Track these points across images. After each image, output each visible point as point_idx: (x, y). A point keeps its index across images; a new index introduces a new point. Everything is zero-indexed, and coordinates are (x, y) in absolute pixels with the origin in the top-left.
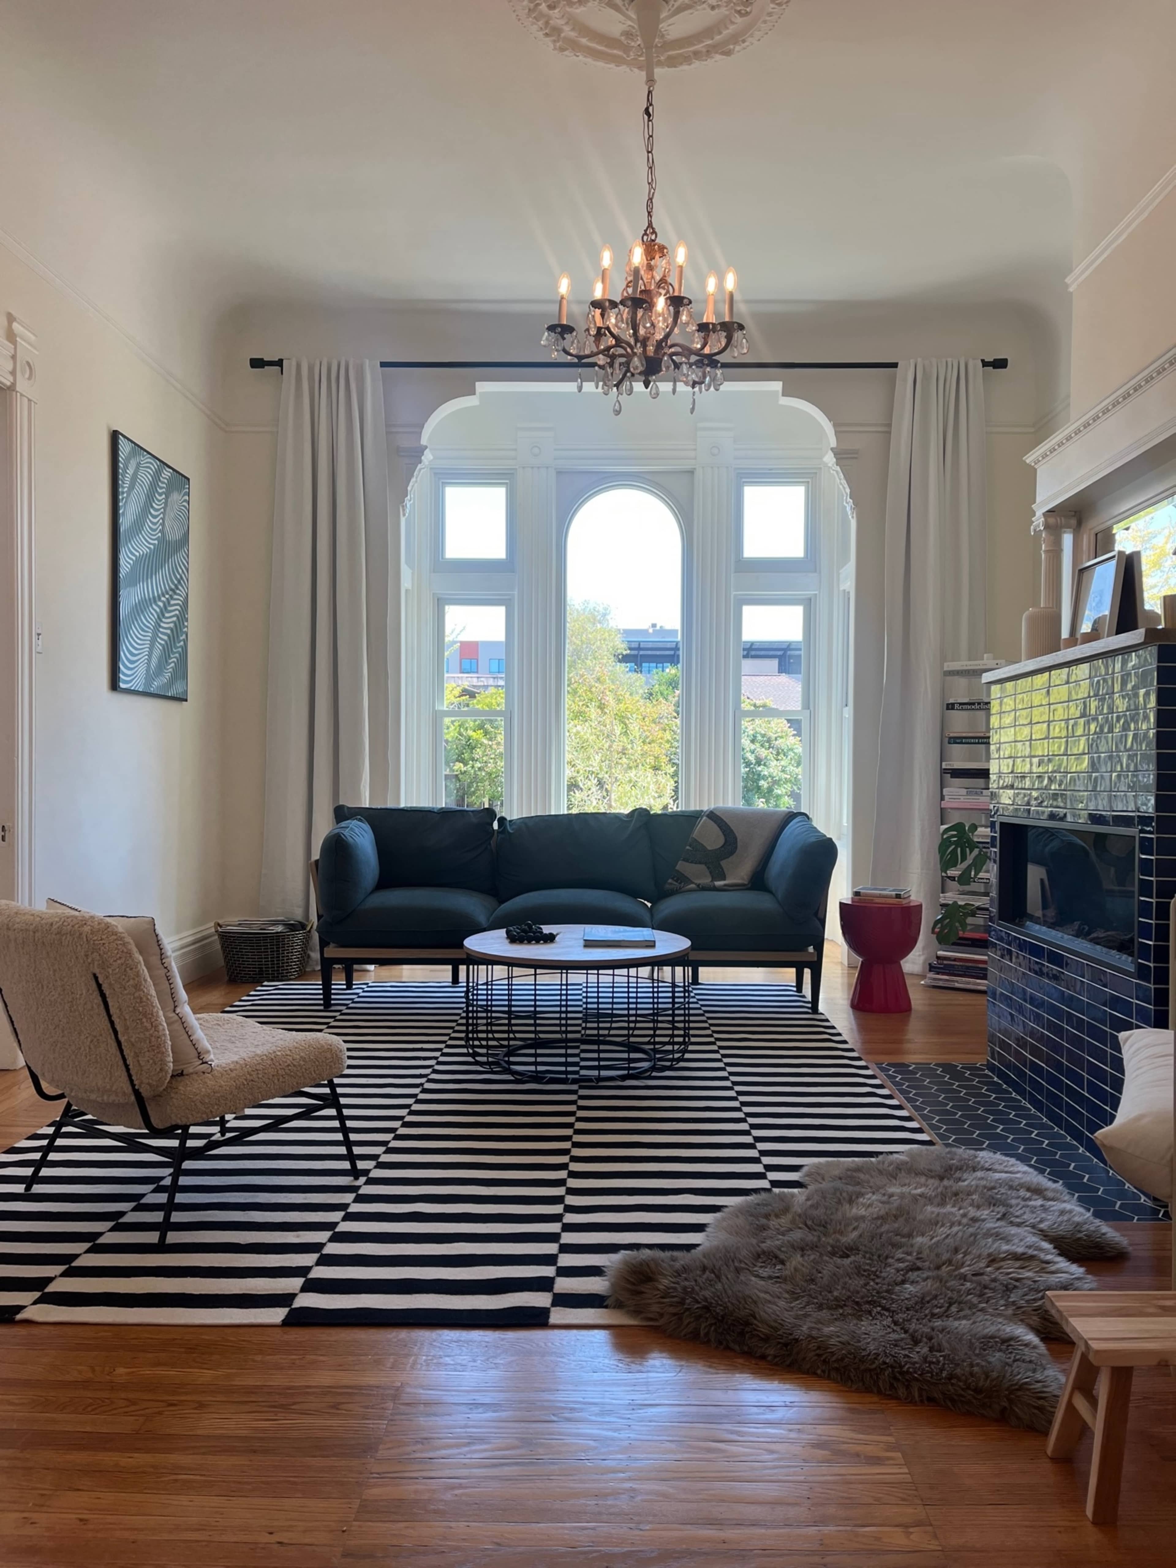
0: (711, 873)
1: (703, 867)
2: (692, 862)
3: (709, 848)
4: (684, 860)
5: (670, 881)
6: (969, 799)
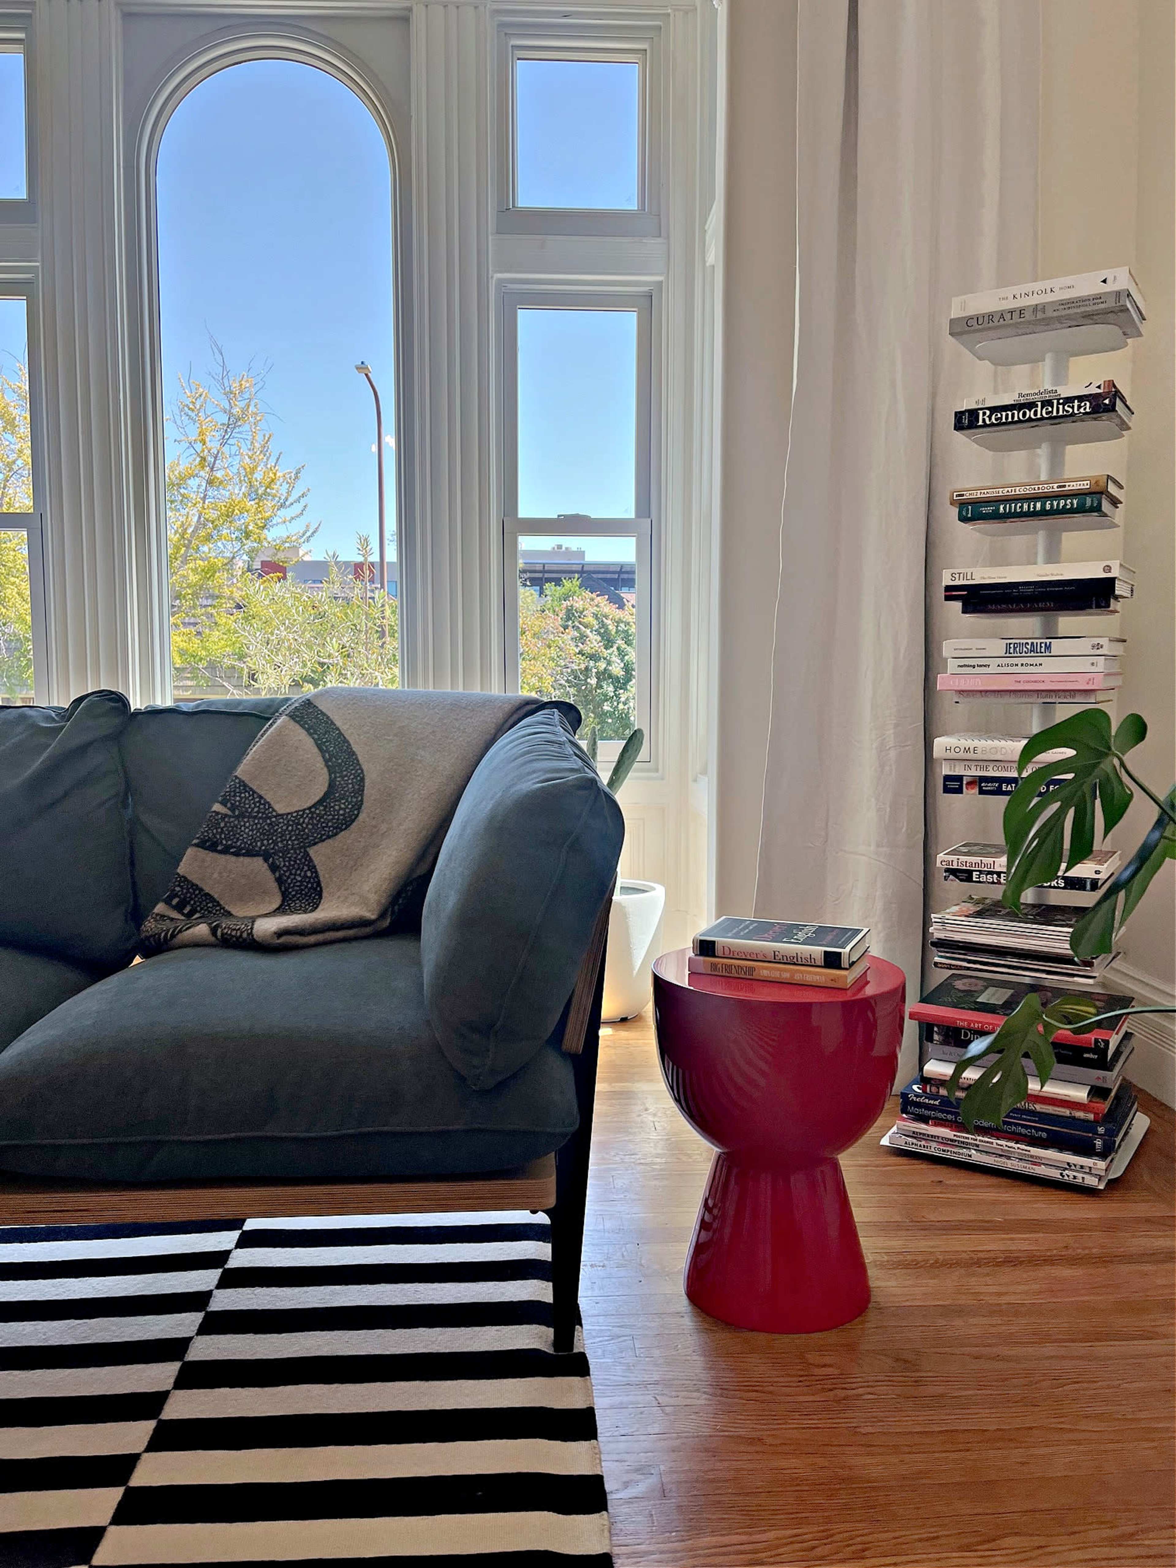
0: (280, 881)
1: (258, 865)
2: (225, 851)
3: (280, 808)
4: (202, 845)
5: (160, 908)
6: (1012, 665)
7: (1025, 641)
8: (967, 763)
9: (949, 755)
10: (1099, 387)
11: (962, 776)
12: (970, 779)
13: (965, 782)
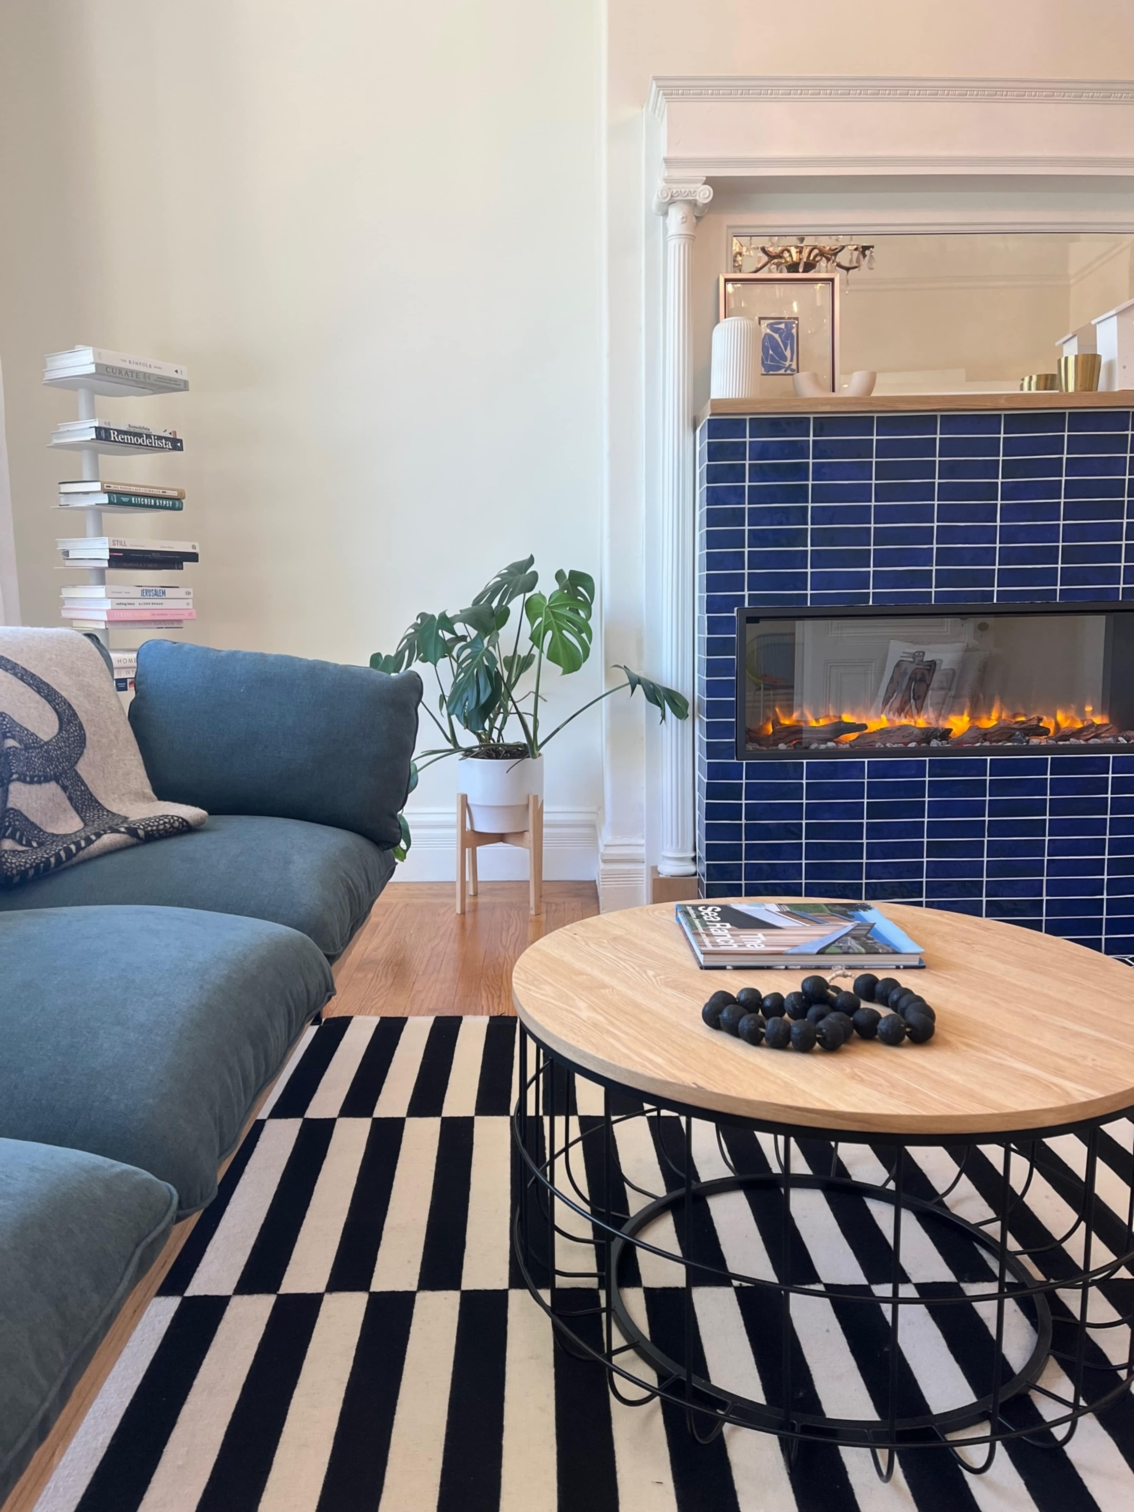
0: (70, 799)
1: (54, 788)
3: (44, 737)
4: (20, 778)
5: (9, 845)
6: (147, 604)
7: (151, 589)
8: (128, 670)
9: (122, 665)
10: (170, 433)
11: (126, 679)
12: (131, 680)
13: (128, 683)
